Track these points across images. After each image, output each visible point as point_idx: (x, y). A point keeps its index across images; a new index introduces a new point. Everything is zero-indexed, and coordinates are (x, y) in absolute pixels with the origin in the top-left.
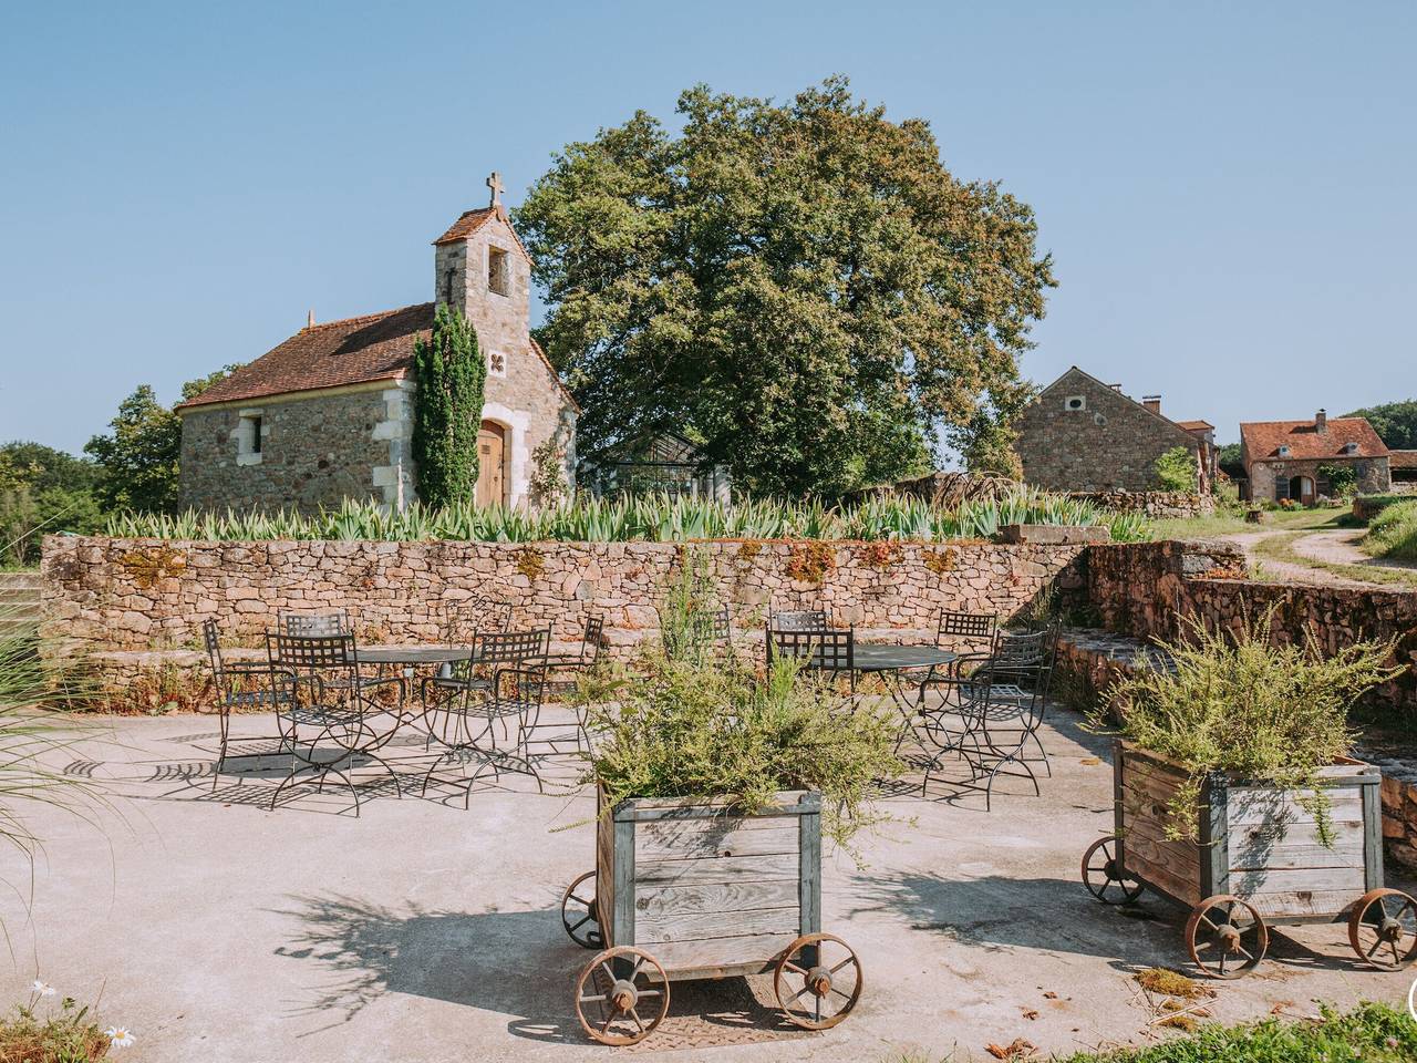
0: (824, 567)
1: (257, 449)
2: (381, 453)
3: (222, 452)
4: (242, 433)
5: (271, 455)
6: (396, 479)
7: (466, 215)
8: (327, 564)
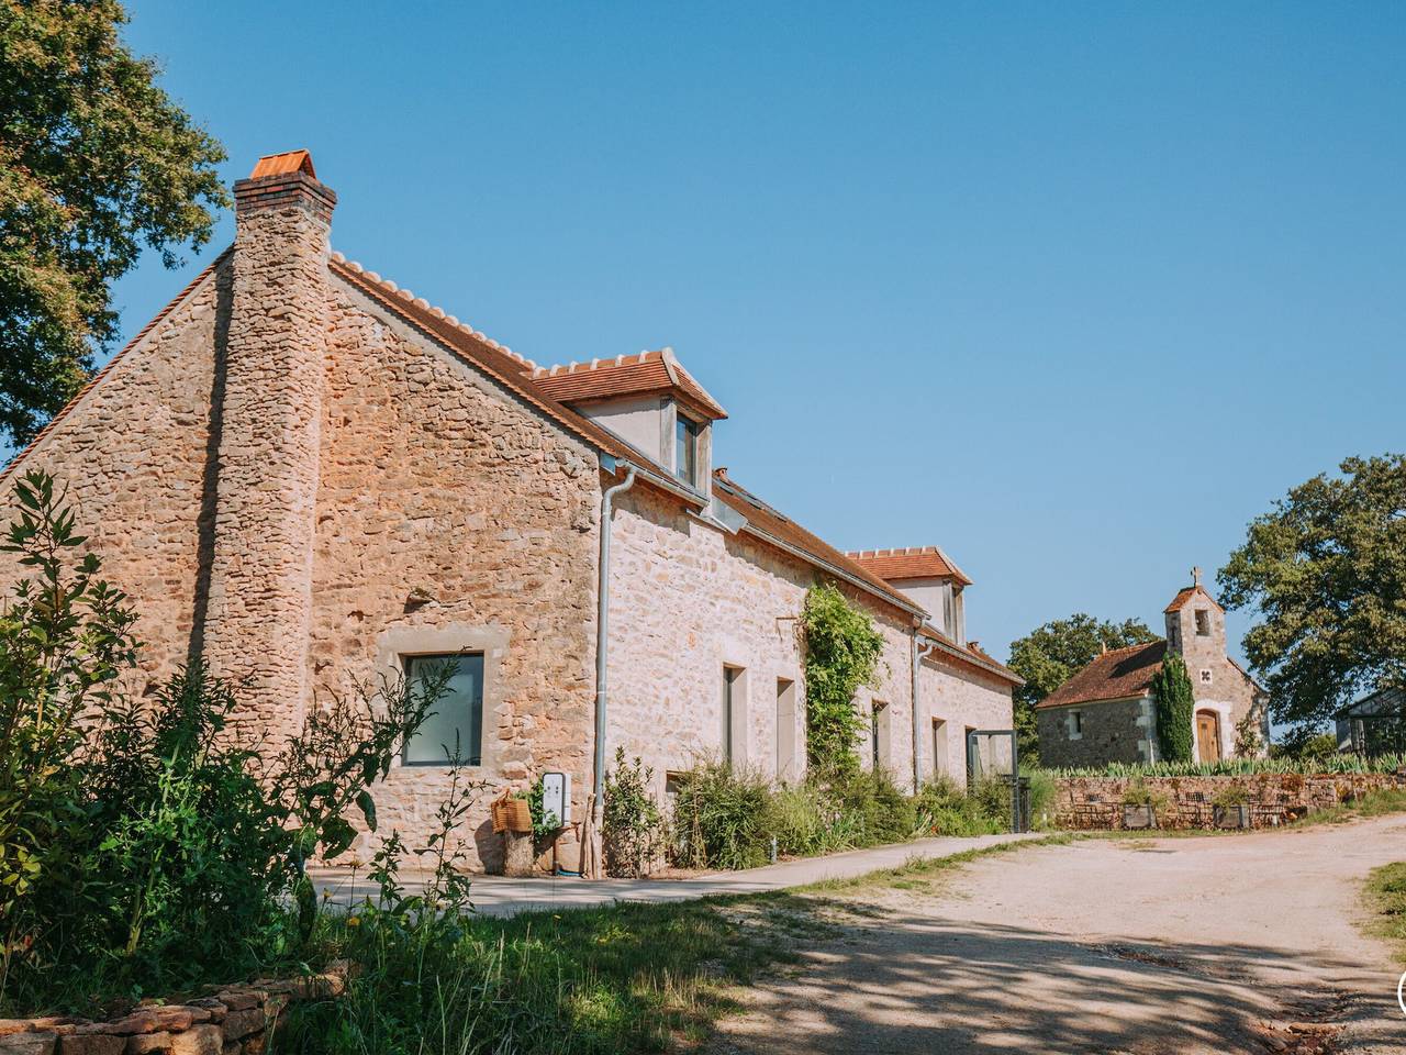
0: (1298, 785)
1: (1079, 731)
2: (1140, 733)
3: (1061, 732)
4: (1070, 722)
5: (1086, 734)
6: (1149, 747)
7: (1182, 591)
8: (1104, 785)
